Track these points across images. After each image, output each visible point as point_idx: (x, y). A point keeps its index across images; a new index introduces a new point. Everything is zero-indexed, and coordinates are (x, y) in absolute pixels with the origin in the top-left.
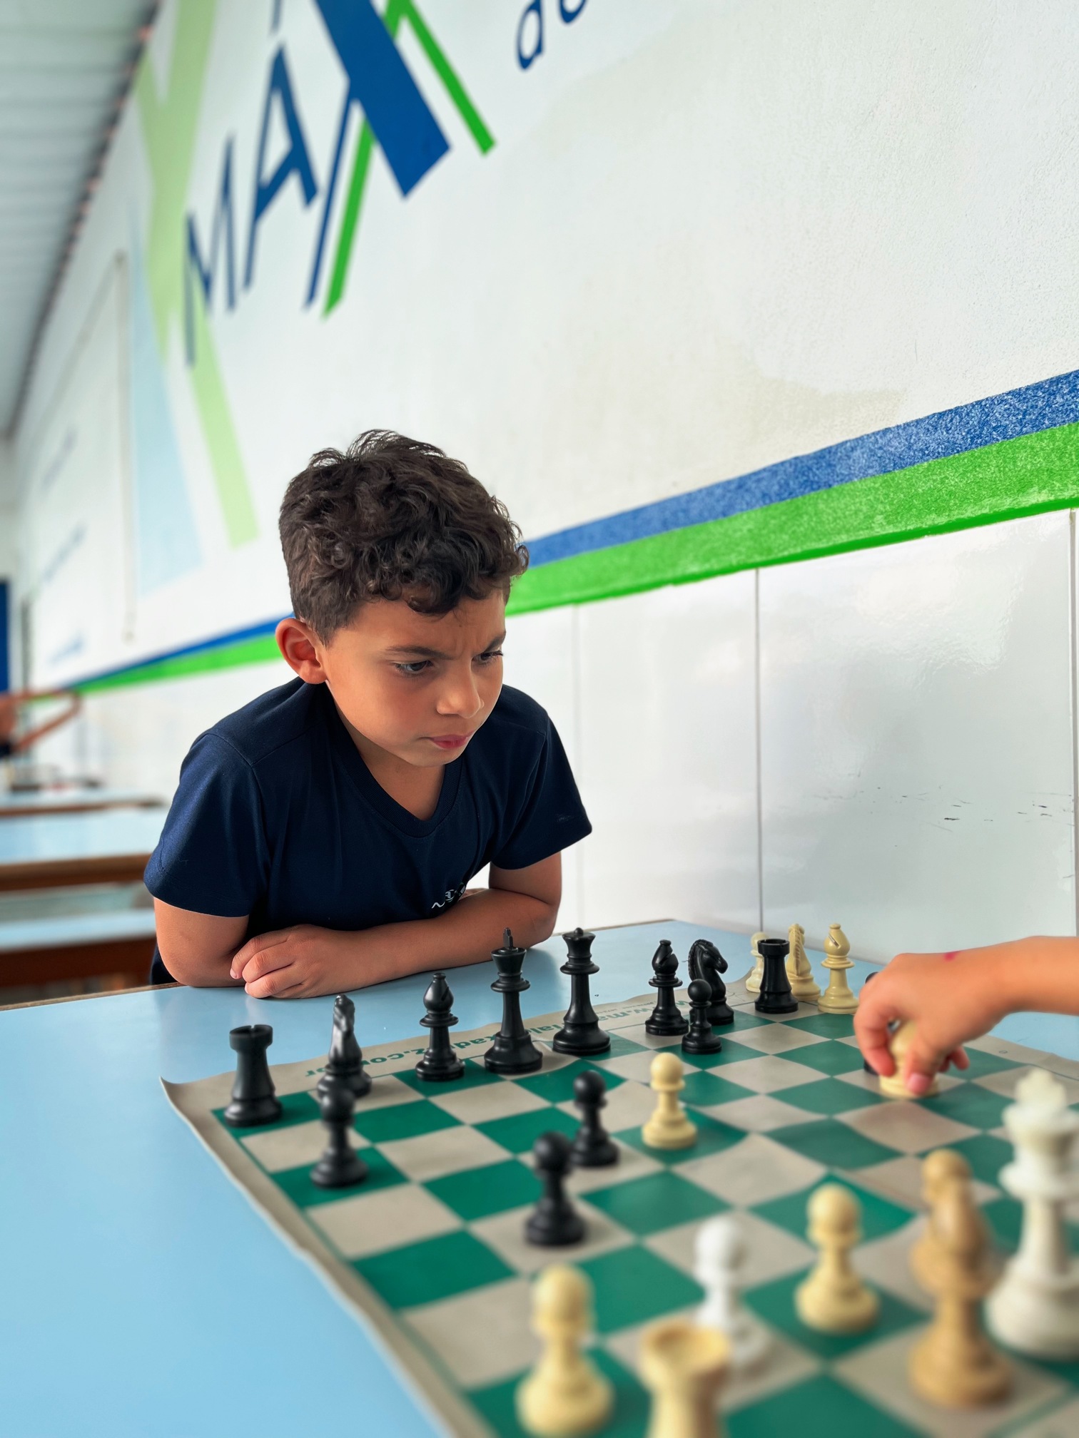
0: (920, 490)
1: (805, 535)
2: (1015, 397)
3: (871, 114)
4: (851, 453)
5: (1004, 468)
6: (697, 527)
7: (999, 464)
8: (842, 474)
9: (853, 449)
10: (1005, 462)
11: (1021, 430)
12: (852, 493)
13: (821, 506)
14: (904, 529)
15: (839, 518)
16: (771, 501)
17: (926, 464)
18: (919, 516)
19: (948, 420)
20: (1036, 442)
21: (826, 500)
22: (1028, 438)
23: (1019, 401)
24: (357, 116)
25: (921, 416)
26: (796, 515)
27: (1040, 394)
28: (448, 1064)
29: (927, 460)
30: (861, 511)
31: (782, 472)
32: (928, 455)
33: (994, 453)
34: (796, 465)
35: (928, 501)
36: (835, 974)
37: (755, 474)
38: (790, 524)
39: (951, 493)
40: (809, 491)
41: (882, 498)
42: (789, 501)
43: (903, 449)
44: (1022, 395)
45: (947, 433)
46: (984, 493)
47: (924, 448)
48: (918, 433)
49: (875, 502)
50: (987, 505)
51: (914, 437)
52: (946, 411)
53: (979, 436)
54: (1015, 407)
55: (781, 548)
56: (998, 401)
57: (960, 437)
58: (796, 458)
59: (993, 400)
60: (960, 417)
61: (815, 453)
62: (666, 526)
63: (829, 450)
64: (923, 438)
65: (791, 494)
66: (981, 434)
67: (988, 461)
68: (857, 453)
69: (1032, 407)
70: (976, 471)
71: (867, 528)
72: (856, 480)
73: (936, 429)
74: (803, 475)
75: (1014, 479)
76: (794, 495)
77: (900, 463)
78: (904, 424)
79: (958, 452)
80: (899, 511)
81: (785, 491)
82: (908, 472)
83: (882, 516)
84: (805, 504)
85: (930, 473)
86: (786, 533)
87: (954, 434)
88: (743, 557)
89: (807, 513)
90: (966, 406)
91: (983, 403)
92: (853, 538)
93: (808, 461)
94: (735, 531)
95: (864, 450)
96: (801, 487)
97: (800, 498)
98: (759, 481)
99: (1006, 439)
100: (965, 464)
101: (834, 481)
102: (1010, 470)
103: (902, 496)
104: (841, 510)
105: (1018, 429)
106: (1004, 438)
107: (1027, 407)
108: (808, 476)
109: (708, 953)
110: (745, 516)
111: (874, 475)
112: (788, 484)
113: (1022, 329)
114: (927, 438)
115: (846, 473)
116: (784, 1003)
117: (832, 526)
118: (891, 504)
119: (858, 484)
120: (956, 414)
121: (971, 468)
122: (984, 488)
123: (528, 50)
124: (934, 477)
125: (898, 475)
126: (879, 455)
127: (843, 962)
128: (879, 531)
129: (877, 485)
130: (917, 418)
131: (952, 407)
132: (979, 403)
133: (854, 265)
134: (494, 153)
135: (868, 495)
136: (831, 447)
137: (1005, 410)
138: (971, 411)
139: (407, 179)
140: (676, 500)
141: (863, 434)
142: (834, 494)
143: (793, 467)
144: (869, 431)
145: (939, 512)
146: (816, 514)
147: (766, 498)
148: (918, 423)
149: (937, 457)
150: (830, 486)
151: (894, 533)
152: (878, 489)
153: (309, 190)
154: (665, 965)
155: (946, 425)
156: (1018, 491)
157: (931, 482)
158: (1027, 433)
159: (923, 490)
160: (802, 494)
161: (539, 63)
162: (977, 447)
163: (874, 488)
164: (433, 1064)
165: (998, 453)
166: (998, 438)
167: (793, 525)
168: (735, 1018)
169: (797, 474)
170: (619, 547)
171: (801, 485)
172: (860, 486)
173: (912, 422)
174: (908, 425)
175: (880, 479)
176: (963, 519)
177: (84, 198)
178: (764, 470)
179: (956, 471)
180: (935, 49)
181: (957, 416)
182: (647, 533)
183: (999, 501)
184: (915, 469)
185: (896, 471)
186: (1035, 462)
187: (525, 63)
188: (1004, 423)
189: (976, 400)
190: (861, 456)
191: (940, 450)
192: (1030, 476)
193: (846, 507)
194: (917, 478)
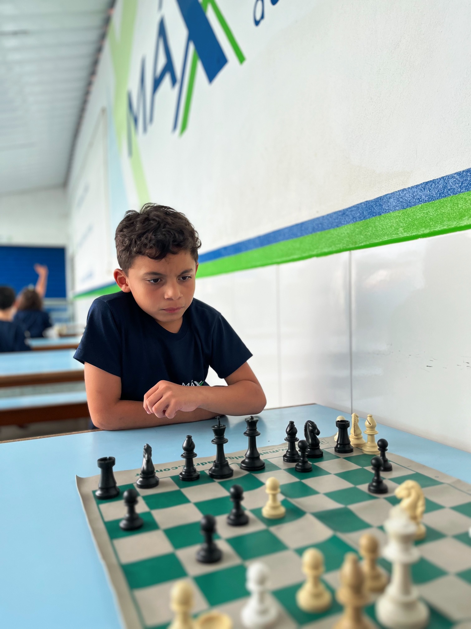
0: (418, 217)
1: (370, 236)
2: (458, 175)
3: (398, 45)
4: (389, 200)
5: (453, 208)
6: (327, 231)
7: (451, 206)
8: (386, 209)
9: (390, 198)
10: (454, 205)
11: (461, 190)
12: (389, 218)
13: (377, 223)
14: (411, 235)
15: (384, 229)
16: (356, 221)
17: (420, 205)
18: (417, 229)
19: (430, 186)
20: (467, 196)
21: (379, 221)
22: (463, 194)
23: (460, 177)
24: (192, 47)
25: (418, 184)
26: (367, 227)
27: (469, 174)
28: (192, 474)
29: (421, 204)
30: (393, 226)
31: (361, 208)
32: (421, 201)
33: (449, 201)
34: (366, 205)
35: (421, 222)
36: (370, 436)
37: (350, 208)
38: (364, 231)
39: (431, 219)
40: (372, 217)
41: (402, 220)
42: (364, 220)
43: (411, 198)
44: (461, 174)
45: (430, 191)
46: (445, 219)
47: (420, 198)
48: (417, 191)
49: (399, 222)
50: (446, 225)
51: (415, 193)
52: (429, 181)
53: (443, 193)
54: (458, 180)
55: (361, 242)
56: (451, 177)
57: (435, 193)
58: (367, 201)
59: (448, 177)
60: (435, 184)
61: (374, 199)
62: (314, 230)
63: (380, 198)
64: (419, 193)
65: (364, 217)
66: (444, 192)
67: (446, 204)
68: (392, 200)
69: (465, 180)
70: (441, 209)
71: (396, 234)
72: (391, 212)
73: (425, 189)
74: (369, 209)
75: (458, 213)
76: (365, 218)
77: (409, 205)
78: (411, 187)
79: (434, 200)
80: (409, 226)
81: (362, 216)
82: (413, 209)
83: (402, 229)
84: (370, 222)
85: (422, 209)
86: (363, 235)
87: (432, 192)
88: (345, 245)
89: (371, 226)
90: (437, 179)
91: (445, 178)
92: (389, 238)
93: (371, 203)
94: (342, 234)
95: (395, 198)
96: (368, 215)
97: (368, 219)
98: (352, 211)
99: (454, 195)
100: (437, 206)
101: (383, 212)
102: (456, 209)
103: (410, 220)
104: (385, 225)
105: (459, 190)
106: (453, 194)
107: (463, 180)
108: (372, 210)
109: (311, 427)
110: (346, 227)
111: (399, 210)
112: (363, 213)
113: (461, 144)
114: (421, 194)
115: (387, 209)
116: (347, 449)
117: (381, 232)
118: (406, 223)
119: (392, 214)
120: (433, 183)
121: (439, 207)
122: (445, 217)
123: (258, 17)
124: (424, 212)
125: (409, 210)
126: (401, 201)
127: (373, 431)
128: (401, 236)
129: (400, 215)
130: (417, 184)
131: (431, 180)
132: (443, 178)
133: (391, 114)
134: (246, 63)
135: (396, 219)
136: (381, 197)
137: (454, 181)
138: (439, 181)
139: (211, 75)
140: (318, 219)
141: (394, 191)
142: (382, 218)
143: (365, 206)
144: (397, 190)
145: (426, 227)
146: (374, 227)
147: (355, 219)
148: (417, 187)
149: (425, 202)
150: (380, 214)
151: (407, 236)
152: (400, 216)
153: (174, 81)
154: (292, 432)
155: (429, 188)
156: (459, 218)
157: (422, 213)
158: (463, 192)
159: (419, 217)
160: (369, 218)
161: (262, 23)
162: (442, 198)
163: (399, 216)
164: (186, 474)
165: (451, 201)
166: (451, 194)
167: (365, 232)
168: (324, 455)
169: (367, 208)
170: (295, 239)
171: (369, 213)
172: (393, 214)
173: (415, 186)
174: (413, 187)
175: (402, 211)
176: (436, 231)
177: (90, 84)
178: (354, 206)
179: (433, 209)
180: (425, 15)
181: (434, 184)
182: (307, 234)
183: (451, 223)
184: (416, 207)
185: (408, 208)
186: (466, 205)
187: (257, 23)
188: (453, 187)
189: (442, 176)
190: (393, 201)
191: (426, 199)
192: (464, 212)
193: (387, 224)
194: (416, 211)
